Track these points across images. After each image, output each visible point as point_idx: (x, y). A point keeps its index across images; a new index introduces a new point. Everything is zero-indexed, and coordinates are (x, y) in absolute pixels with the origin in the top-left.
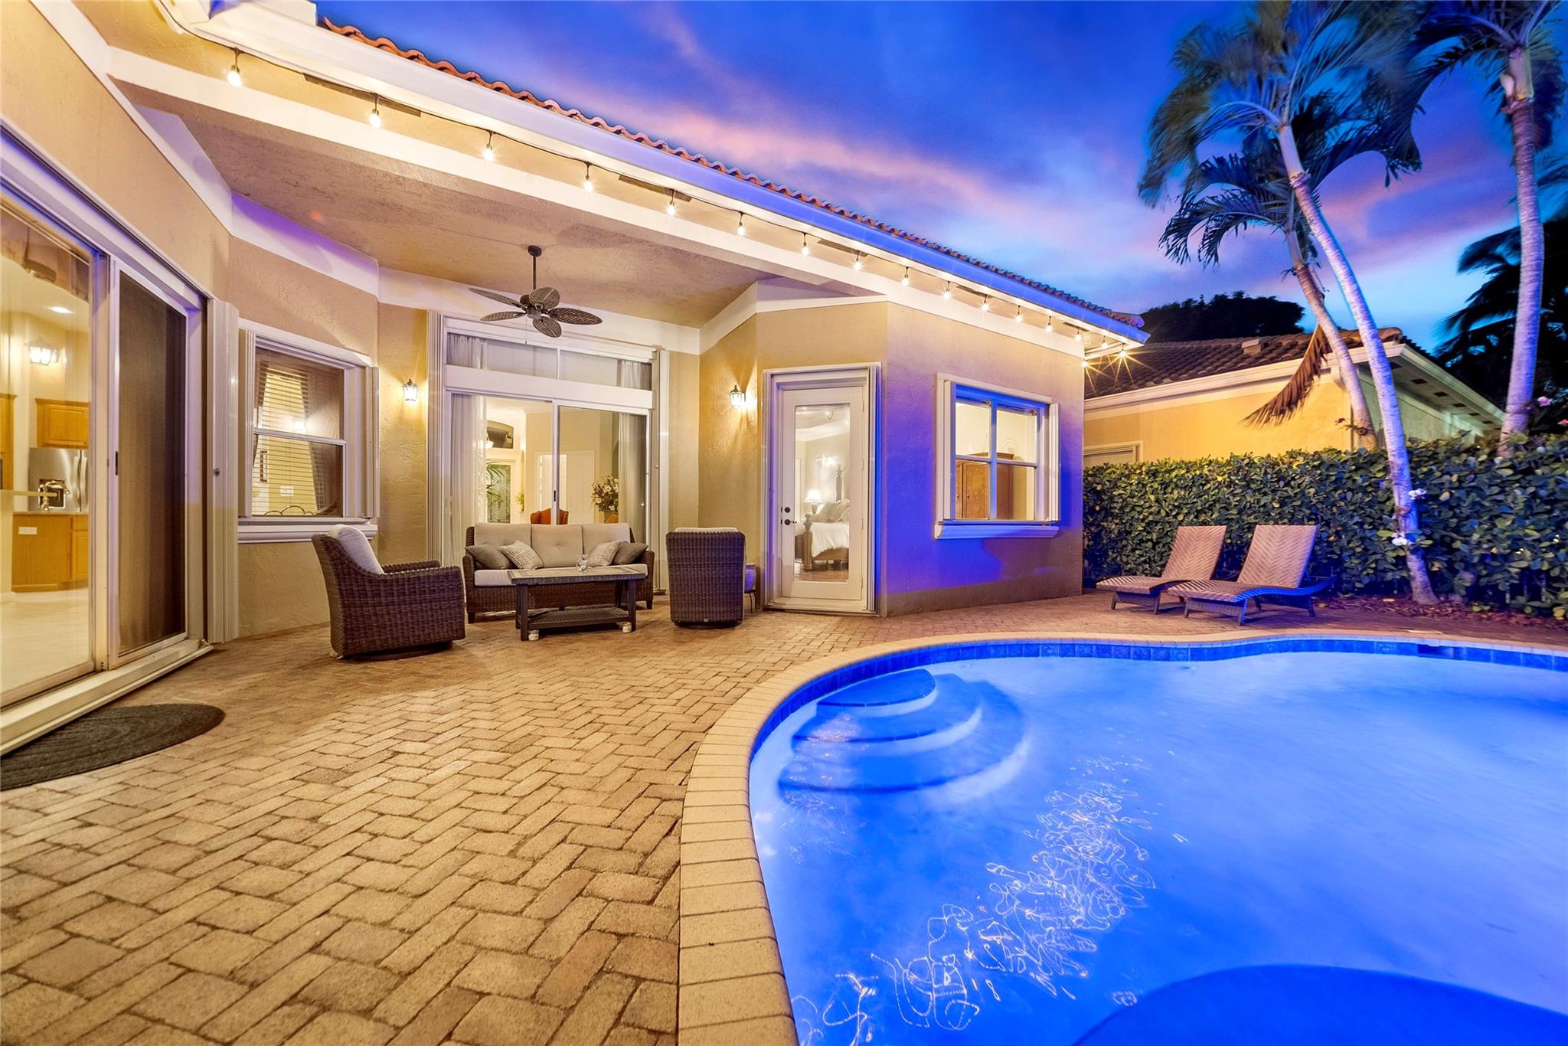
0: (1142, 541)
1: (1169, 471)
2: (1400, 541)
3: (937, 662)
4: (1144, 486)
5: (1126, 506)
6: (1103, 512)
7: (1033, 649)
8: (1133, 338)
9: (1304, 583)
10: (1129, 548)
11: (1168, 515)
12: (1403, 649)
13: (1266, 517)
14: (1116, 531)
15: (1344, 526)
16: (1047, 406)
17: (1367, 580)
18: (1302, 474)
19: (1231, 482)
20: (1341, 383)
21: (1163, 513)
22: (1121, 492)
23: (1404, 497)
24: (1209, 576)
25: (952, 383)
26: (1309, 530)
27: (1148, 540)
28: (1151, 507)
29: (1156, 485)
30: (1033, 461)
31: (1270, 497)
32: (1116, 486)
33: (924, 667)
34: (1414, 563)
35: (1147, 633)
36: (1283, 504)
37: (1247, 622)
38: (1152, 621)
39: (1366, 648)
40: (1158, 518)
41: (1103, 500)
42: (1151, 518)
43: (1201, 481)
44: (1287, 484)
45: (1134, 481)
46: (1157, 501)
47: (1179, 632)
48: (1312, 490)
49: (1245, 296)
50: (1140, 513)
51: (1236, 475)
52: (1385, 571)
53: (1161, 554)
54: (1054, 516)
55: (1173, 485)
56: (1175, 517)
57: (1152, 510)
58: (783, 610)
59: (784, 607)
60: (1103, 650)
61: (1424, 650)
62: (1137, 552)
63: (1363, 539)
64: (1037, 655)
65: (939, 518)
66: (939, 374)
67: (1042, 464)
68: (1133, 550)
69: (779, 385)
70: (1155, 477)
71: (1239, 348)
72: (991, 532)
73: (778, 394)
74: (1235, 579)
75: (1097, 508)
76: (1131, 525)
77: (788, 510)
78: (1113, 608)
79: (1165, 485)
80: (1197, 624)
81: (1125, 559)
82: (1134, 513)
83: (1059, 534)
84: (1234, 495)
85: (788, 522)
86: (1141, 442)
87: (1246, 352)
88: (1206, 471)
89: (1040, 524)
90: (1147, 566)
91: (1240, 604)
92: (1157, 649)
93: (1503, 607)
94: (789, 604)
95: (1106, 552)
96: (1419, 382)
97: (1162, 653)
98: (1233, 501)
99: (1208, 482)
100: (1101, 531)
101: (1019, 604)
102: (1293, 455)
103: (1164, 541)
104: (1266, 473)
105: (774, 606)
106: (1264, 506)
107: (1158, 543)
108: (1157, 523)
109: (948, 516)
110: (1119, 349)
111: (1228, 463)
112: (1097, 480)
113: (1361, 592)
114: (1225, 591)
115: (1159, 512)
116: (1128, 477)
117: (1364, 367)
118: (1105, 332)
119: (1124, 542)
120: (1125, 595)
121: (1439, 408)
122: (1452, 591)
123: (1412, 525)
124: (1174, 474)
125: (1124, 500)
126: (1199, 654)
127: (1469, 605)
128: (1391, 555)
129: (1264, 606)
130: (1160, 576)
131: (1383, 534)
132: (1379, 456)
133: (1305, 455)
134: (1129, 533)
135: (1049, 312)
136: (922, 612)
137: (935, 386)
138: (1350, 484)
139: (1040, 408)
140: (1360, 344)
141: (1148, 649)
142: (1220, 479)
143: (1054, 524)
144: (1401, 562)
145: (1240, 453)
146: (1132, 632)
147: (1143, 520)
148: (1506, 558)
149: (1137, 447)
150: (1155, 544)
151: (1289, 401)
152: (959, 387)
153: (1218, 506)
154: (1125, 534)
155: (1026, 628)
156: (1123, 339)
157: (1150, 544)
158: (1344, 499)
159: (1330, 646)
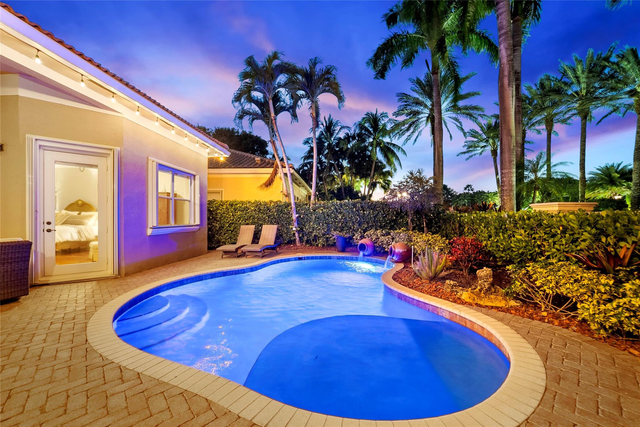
0: (227, 230)
1: (236, 205)
2: (294, 229)
3: (164, 291)
4: (228, 209)
5: (222, 217)
6: (213, 219)
7: (201, 278)
8: (225, 153)
9: (275, 243)
10: (223, 233)
11: (236, 221)
12: (296, 259)
13: (265, 222)
14: (218, 227)
15: (282, 224)
16: (195, 176)
17: (287, 240)
18: (273, 208)
19: (255, 210)
20: (281, 178)
21: (235, 219)
22: (220, 211)
23: (295, 216)
24: (251, 243)
25: (157, 163)
26: (275, 227)
27: (230, 230)
28: (230, 218)
29: (232, 209)
30: (189, 199)
31: (265, 215)
32: (218, 209)
33: (159, 294)
34: (297, 235)
35: (237, 265)
36: (269, 218)
37: (263, 257)
38: (236, 260)
39: (288, 260)
40: (233, 222)
41: (213, 214)
42: (231, 222)
43: (246, 209)
44: (270, 211)
45: (225, 207)
46: (233, 215)
47: (246, 263)
48: (276, 213)
49: (252, 134)
50: (227, 220)
51: (257, 207)
52: (291, 237)
53: (234, 235)
54: (198, 222)
55: (238, 210)
56: (239, 221)
57: (231, 219)
58: (48, 285)
59: (49, 282)
60: (224, 274)
61: (300, 259)
62: (226, 235)
63: (287, 228)
64: (202, 280)
65: (150, 225)
66: (149, 157)
67: (193, 200)
68: (225, 234)
69: (40, 146)
70: (232, 206)
71: (254, 159)
72: (171, 231)
73: (40, 151)
74: (258, 243)
75: (211, 217)
76: (224, 224)
77: (49, 223)
78: (222, 258)
79: (235, 210)
80: (250, 259)
81: (221, 238)
82: (225, 220)
83: (199, 229)
84: (256, 214)
85: (49, 231)
86: (223, 190)
87: (256, 161)
88: (248, 206)
89: (192, 226)
90: (229, 240)
91: (261, 251)
92: (241, 270)
93: (311, 245)
94: (52, 280)
95: (214, 235)
96: (296, 179)
97: (243, 271)
98: (256, 216)
99: (249, 209)
100: (212, 227)
101: (185, 261)
102: (271, 202)
103: (235, 230)
104: (264, 207)
105: (40, 283)
106: (264, 218)
107: (233, 231)
108: (233, 224)
109: (155, 225)
110: (221, 156)
111: (254, 203)
112: (211, 206)
113: (286, 244)
114: (256, 248)
115: (233, 220)
116: (222, 205)
117: (286, 174)
118: (216, 149)
119: (221, 231)
120: (226, 252)
121: (299, 186)
122: (303, 242)
123: (296, 224)
124: (238, 206)
125: (221, 215)
126: (253, 269)
127: (306, 245)
128: (292, 232)
129: (265, 251)
130: (235, 243)
131: (291, 227)
132: (289, 205)
133: (274, 202)
134: (223, 227)
135: (197, 139)
136: (142, 271)
137: (147, 163)
138: (284, 212)
139: (191, 176)
140: (285, 167)
141: (238, 271)
142: (252, 208)
143: (197, 225)
144: (294, 234)
145: (257, 200)
146: (232, 266)
147: (228, 222)
148: (312, 232)
149: (222, 191)
150: (232, 231)
151: (269, 183)
152: (160, 165)
153: (251, 218)
154: (221, 227)
155: (195, 270)
156: (222, 153)
157: (230, 232)
158: (282, 216)
159: (282, 261)
